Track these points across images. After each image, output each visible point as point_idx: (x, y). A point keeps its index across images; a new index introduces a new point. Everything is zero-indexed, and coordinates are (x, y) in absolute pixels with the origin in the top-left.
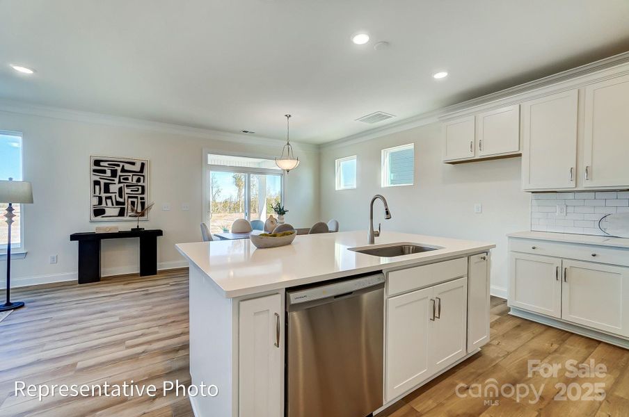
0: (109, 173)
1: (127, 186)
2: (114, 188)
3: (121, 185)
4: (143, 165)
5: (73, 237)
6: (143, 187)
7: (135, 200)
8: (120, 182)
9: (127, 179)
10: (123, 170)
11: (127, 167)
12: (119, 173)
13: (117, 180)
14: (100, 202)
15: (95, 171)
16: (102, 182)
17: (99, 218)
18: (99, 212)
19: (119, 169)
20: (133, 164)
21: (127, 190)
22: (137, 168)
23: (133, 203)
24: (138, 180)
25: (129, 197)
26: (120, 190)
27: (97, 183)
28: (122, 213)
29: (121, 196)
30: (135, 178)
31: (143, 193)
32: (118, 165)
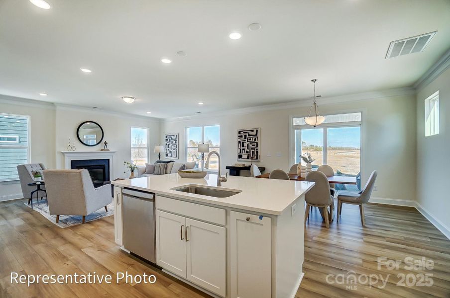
0: (243, 137)
1: (251, 143)
2: (245, 145)
3: (248, 143)
4: (257, 131)
5: (227, 168)
6: (257, 143)
7: (254, 150)
8: (248, 141)
9: (250, 139)
10: (249, 135)
11: (251, 133)
12: (247, 137)
13: (246, 140)
14: (241, 152)
15: (239, 136)
16: (241, 141)
17: (240, 159)
18: (240, 156)
19: (247, 134)
20: (253, 131)
21: (250, 145)
22: (254, 133)
23: (253, 152)
24: (255, 140)
25: (251, 149)
26: (248, 145)
27: (239, 142)
28: (248, 158)
29: (248, 149)
30: (254, 138)
31: (257, 147)
32: (247, 133)
